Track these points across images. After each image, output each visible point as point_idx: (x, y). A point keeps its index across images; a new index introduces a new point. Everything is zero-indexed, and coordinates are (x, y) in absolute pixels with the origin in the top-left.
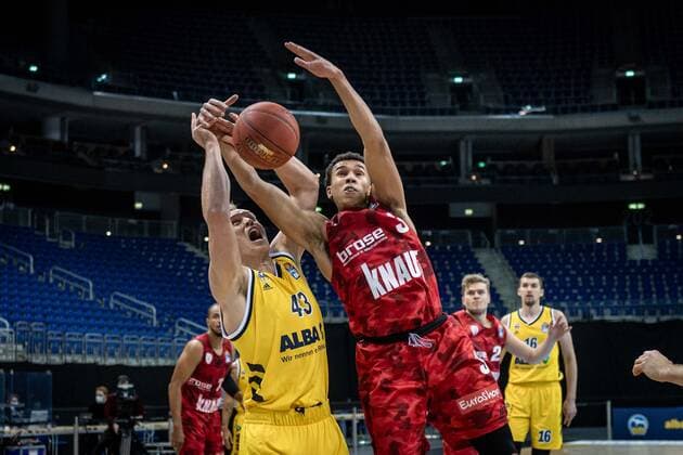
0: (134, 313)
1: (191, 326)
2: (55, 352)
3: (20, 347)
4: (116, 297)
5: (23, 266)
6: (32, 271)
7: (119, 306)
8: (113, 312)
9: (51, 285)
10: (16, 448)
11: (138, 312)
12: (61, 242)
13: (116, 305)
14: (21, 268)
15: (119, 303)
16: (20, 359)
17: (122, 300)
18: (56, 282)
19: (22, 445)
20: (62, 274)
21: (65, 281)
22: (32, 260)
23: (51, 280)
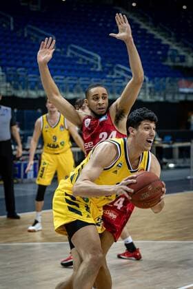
0: (84, 60)
1: (124, 70)
2: (33, 89)
3: (8, 85)
4: (72, 48)
5: (6, 24)
6: (12, 28)
7: (73, 55)
8: (69, 59)
9: (26, 39)
10: (19, 162)
11: (87, 59)
12: (31, 6)
13: (71, 54)
14: (4, 25)
15: (73, 52)
16: (9, 94)
17: (75, 50)
18: (29, 36)
19: (23, 160)
20: (33, 30)
21: (36, 36)
22: (12, 19)
23: (26, 35)
